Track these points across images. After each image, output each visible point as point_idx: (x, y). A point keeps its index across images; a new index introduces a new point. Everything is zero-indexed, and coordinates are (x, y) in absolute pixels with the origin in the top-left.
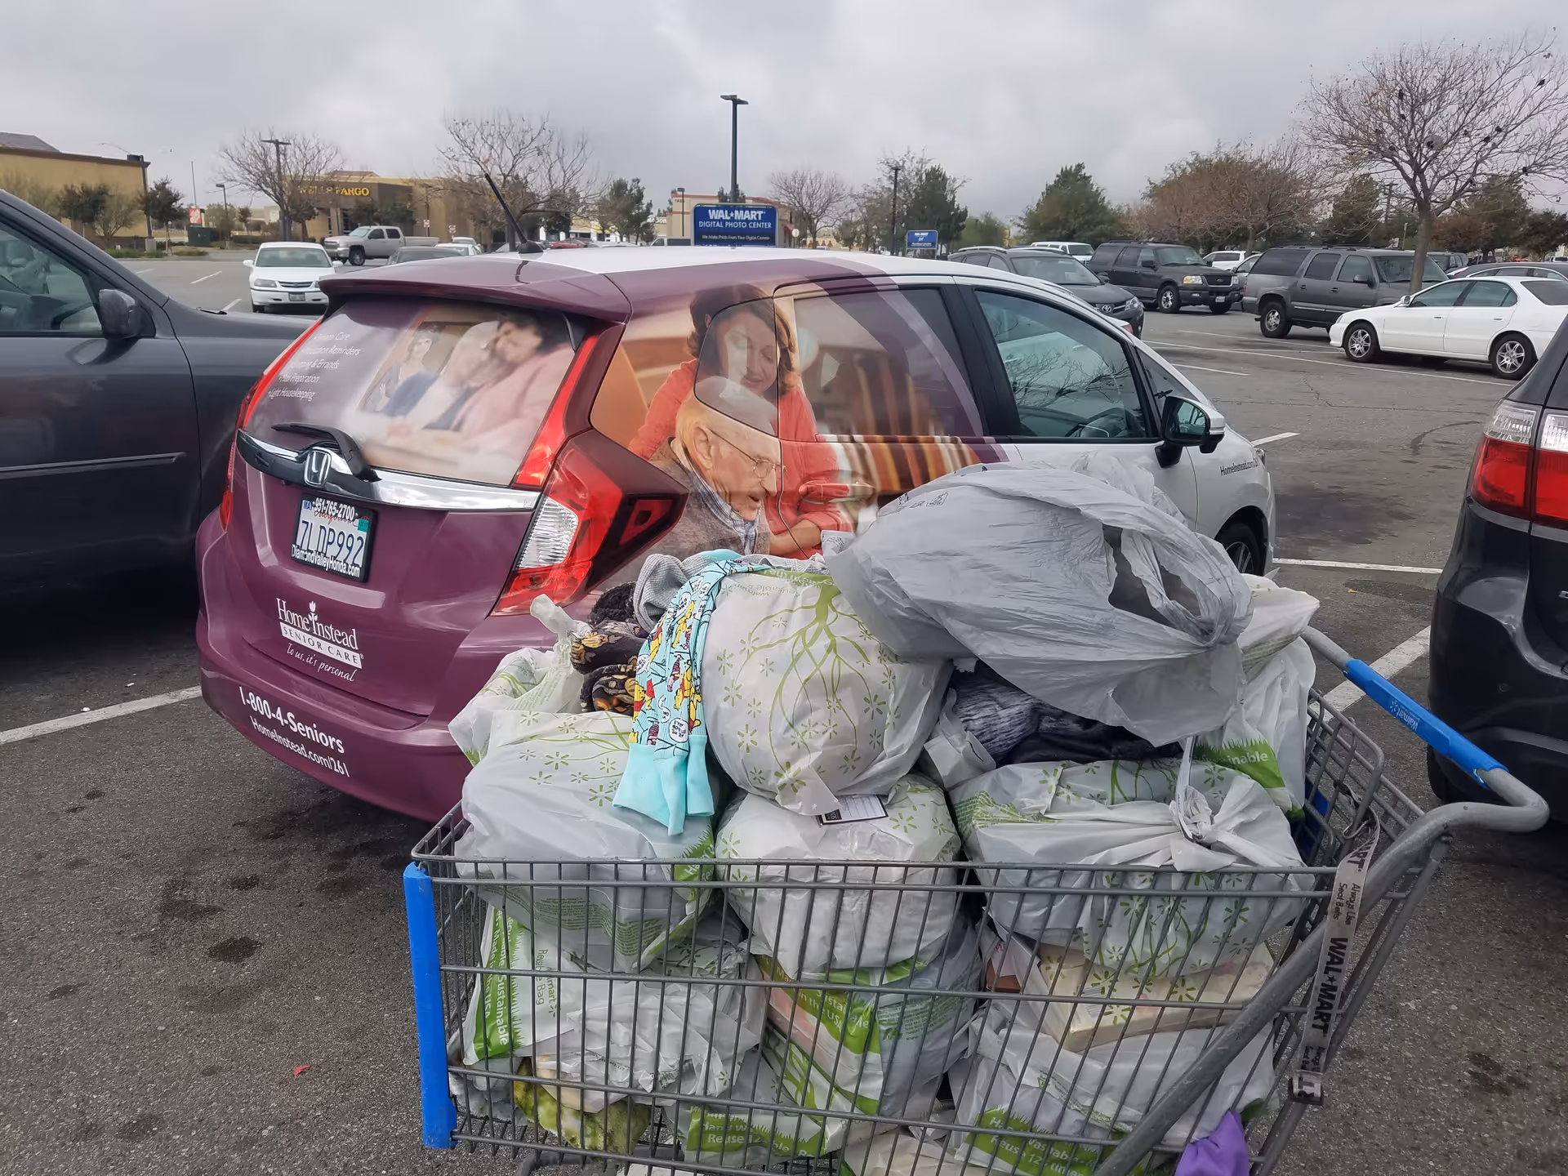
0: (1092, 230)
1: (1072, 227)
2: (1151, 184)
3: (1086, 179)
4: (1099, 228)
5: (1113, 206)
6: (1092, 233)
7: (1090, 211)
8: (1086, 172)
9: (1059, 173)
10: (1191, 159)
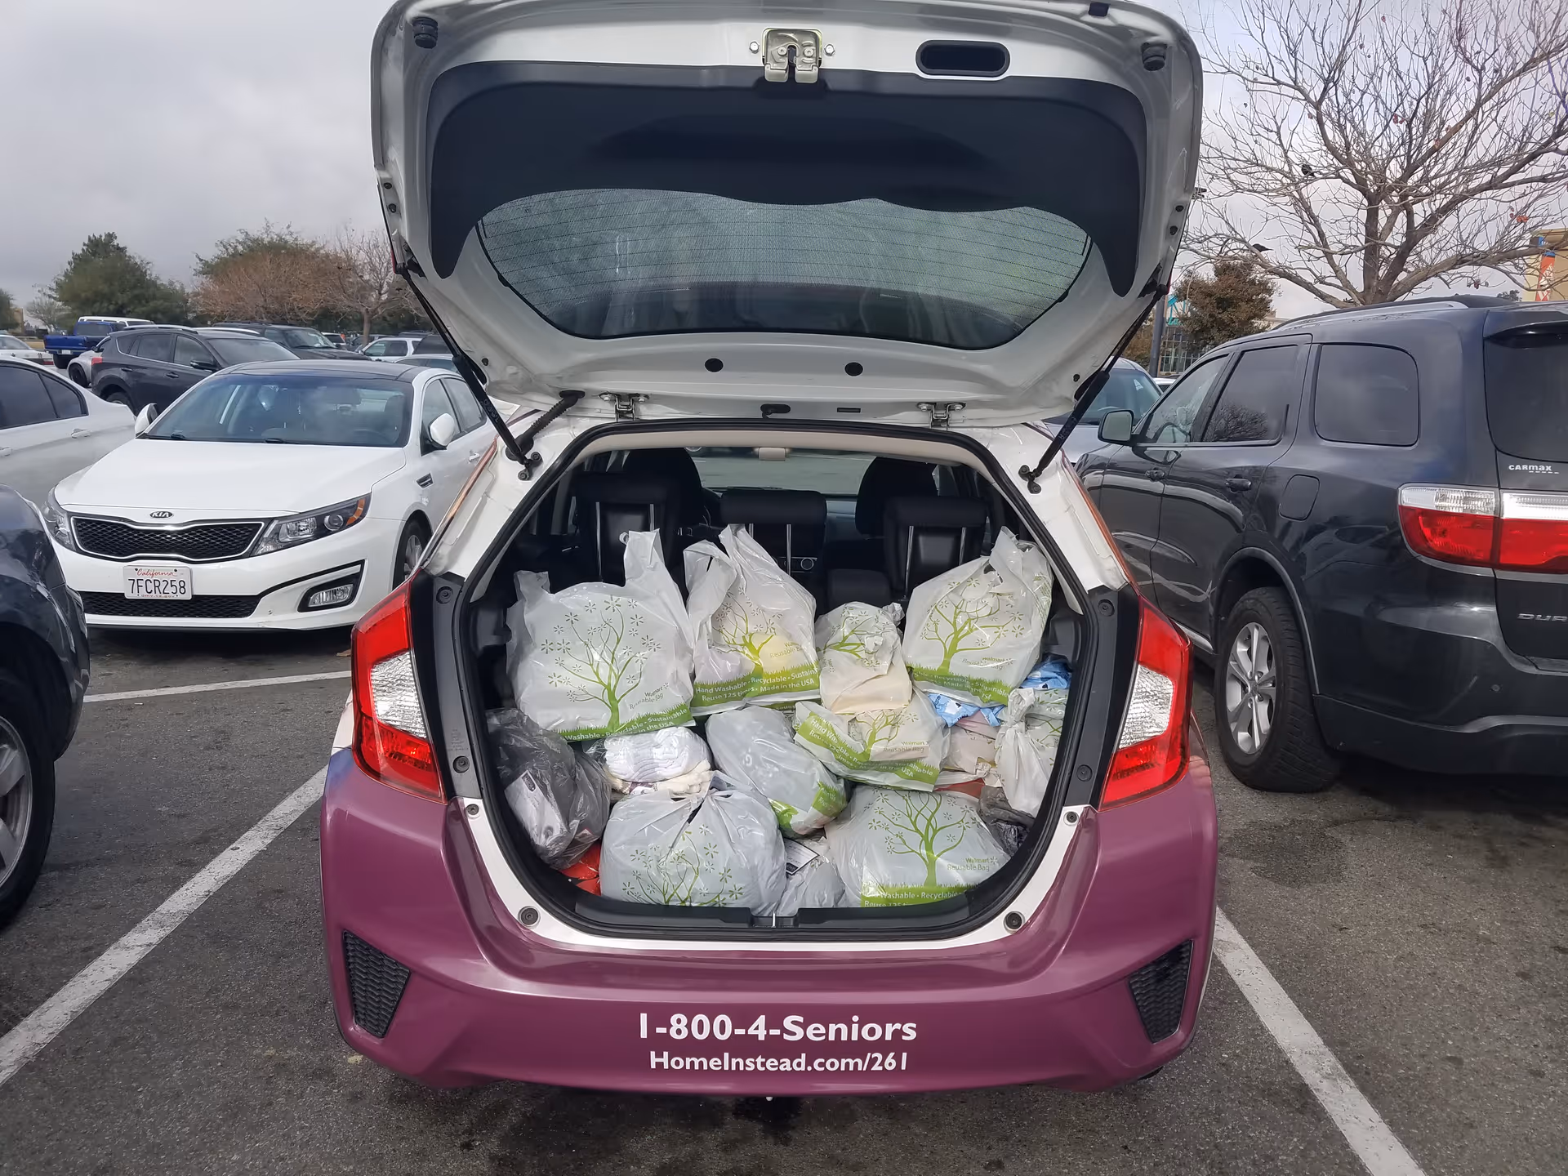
0: (144, 306)
1: (120, 302)
2: (201, 260)
3: (121, 250)
4: (152, 304)
5: (164, 280)
6: (144, 309)
7: (135, 287)
8: (119, 242)
9: (87, 242)
10: (241, 237)
